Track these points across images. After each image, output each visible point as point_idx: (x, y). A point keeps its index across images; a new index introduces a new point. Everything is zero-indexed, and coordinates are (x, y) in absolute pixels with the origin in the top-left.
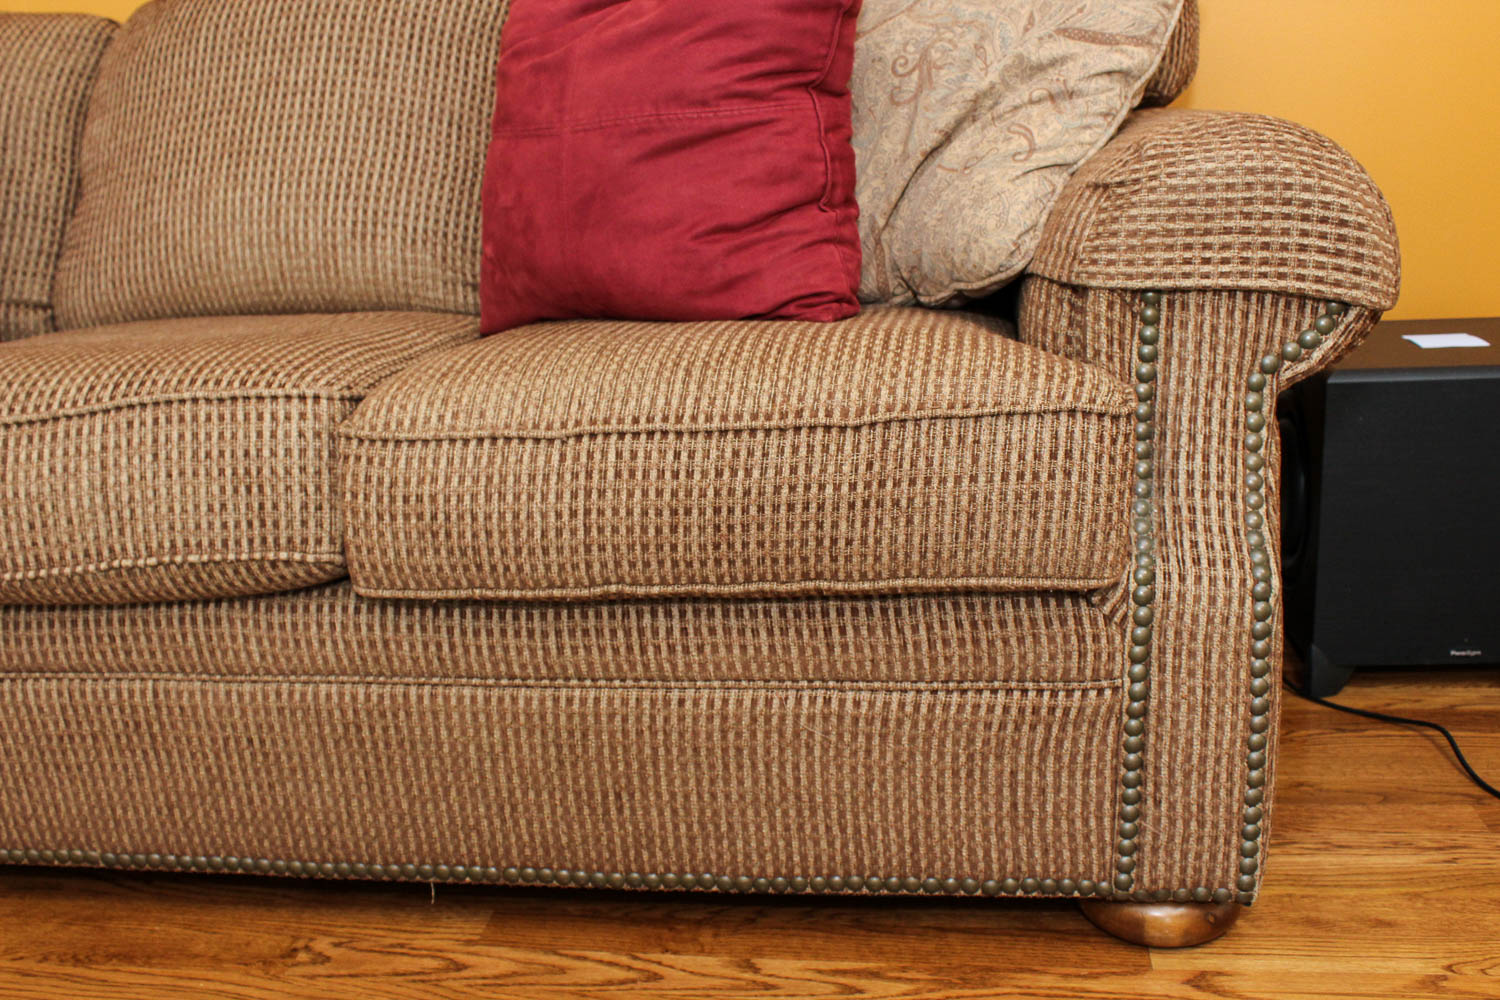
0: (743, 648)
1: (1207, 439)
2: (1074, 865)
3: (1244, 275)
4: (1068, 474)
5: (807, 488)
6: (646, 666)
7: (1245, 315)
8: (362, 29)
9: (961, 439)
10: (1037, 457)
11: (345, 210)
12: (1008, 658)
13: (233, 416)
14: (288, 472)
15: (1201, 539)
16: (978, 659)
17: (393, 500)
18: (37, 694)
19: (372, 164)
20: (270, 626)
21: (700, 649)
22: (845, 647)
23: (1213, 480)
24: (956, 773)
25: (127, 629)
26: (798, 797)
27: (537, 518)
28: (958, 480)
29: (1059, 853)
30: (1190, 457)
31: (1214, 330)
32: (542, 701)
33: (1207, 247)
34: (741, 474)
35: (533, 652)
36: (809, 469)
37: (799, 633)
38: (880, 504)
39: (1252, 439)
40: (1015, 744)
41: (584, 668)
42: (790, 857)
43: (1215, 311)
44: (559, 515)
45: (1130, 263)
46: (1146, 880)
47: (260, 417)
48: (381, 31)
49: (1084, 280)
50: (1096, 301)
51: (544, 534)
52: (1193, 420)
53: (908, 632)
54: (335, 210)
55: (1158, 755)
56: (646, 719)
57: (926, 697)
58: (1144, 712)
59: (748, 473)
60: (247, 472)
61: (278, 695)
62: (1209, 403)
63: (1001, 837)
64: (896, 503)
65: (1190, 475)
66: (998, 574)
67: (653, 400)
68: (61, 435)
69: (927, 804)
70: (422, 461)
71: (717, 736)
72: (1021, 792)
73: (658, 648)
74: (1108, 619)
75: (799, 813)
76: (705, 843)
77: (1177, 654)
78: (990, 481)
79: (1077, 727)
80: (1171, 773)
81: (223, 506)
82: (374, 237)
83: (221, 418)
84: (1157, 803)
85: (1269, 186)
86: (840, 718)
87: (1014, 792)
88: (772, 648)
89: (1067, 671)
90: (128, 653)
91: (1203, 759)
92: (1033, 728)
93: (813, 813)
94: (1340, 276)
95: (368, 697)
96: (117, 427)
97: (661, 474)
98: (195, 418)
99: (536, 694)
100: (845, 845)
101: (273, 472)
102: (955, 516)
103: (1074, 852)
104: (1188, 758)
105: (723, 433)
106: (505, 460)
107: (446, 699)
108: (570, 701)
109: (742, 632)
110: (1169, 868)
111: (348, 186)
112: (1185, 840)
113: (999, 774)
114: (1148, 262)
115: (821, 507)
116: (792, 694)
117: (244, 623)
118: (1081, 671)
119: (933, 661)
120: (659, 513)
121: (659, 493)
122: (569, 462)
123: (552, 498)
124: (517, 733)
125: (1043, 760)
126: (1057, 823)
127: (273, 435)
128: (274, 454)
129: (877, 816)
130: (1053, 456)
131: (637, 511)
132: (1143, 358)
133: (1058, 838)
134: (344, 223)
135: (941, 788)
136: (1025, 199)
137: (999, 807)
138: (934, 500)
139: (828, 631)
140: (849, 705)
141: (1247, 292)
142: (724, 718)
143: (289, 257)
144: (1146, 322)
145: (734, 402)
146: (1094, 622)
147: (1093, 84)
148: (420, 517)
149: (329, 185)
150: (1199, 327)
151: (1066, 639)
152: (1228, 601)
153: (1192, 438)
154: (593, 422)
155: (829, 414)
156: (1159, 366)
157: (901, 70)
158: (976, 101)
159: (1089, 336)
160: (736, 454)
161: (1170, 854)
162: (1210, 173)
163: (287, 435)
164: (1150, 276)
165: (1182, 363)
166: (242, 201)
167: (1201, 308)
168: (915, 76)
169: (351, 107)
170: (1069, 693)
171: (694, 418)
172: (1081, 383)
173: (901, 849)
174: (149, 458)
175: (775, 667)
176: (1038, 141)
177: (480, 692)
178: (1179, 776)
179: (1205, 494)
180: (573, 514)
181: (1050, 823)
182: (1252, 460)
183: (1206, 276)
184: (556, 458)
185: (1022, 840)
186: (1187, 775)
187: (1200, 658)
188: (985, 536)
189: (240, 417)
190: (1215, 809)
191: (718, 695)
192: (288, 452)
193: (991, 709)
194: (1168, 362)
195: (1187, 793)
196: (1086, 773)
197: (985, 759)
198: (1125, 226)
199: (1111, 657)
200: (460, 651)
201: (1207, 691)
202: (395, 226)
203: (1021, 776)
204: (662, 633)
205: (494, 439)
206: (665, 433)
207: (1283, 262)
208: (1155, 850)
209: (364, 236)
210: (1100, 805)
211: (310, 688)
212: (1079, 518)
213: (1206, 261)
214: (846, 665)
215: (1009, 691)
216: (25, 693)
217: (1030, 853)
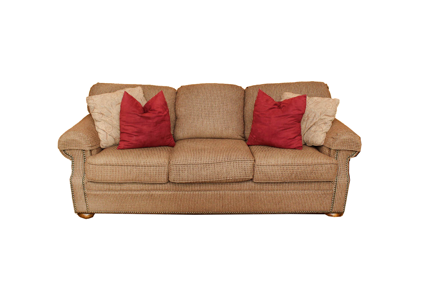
0: (295, 187)
1: (342, 165)
2: (326, 209)
3: (347, 148)
4: (331, 170)
5: (306, 171)
6: (284, 189)
7: (347, 152)
8: (224, 99)
9: (321, 166)
10: (329, 168)
11: (224, 125)
12: (322, 188)
13: (243, 162)
14: (249, 169)
15: (342, 175)
16: (319, 188)
17: (261, 172)
18: (208, 193)
19: (228, 119)
20: (240, 185)
21: (290, 187)
22: (306, 187)
23: (343, 169)
24: (315, 200)
25: (222, 185)
26: (298, 203)
27: (277, 174)
28: (321, 170)
29: (325, 208)
30: (341, 166)
31: (344, 153)
32: (272, 193)
33: (344, 145)
34: (299, 170)
35: (272, 188)
36: (306, 169)
37: (301, 185)
38: (313, 173)
39: (346, 164)
40: (322, 196)
41: (277, 189)
42: (296, 209)
43: (344, 152)
44: (280, 174)
45: (336, 147)
46: (334, 211)
47: (246, 163)
48: (226, 99)
49: (331, 148)
50: (332, 150)
51: (278, 176)
52: (341, 163)
53: (312, 185)
54: (223, 125)
55: (336, 197)
56: (283, 195)
57: (313, 192)
58: (335, 193)
59: (300, 170)
60: (244, 169)
61: (240, 193)
62: (343, 161)
63: (319, 206)
64: (314, 173)
65: (341, 168)
66: (323, 180)
67: (290, 162)
68: (222, 164)
69: (312, 203)
70: (265, 168)
71: (291, 196)
72: (322, 202)
73: (286, 187)
74: (333, 184)
75: (298, 204)
76: (287, 208)
77: (339, 187)
78: (324, 170)
79: (328, 195)
80: (337, 199)
81: (241, 172)
82: (228, 129)
83: (241, 163)
84: (336, 202)
85: (351, 140)
86: (304, 194)
87: (321, 201)
88: (298, 187)
89: (328, 189)
90: (221, 188)
91: (341, 198)
92: (324, 195)
93: (300, 204)
94: (357, 149)
95: (251, 193)
96: (229, 163)
97: (291, 169)
98: (238, 163)
99: (271, 192)
100: (302, 208)
101: (248, 169)
102: (320, 174)
103: (326, 208)
104: (339, 198)
105: (298, 165)
106: (274, 168)
107: (261, 193)
108: (275, 193)
109: (295, 185)
110: (336, 209)
111: (225, 122)
112: (338, 206)
113: (320, 200)
114: (338, 147)
115: (307, 173)
116: (299, 192)
117: (237, 185)
118: (329, 189)
119: (315, 188)
120: (290, 173)
121: (291, 171)
122: (281, 168)
123: (279, 172)
124: (268, 196)
125: (324, 198)
126: (325, 205)
127: (248, 165)
128: (248, 167)
129: (306, 204)
130: (330, 168)
131: (288, 173)
132: (336, 156)
133: (325, 206)
134: (224, 127)
135: (314, 201)
136: (323, 137)
137: (319, 203)
138: (318, 172)
139: (304, 185)
140: (305, 193)
141: (347, 150)
142: (292, 194)
143: (216, 131)
144: (337, 152)
145: (298, 162)
146: (331, 184)
147: (329, 122)
148: (264, 174)
149: (222, 122)
150: (342, 153)
151: (328, 186)
152: (345, 182)
153: (341, 164)
154: (284, 164)
155: (308, 164)
156: (338, 157)
157: (305, 117)
158: (315, 123)
159: (331, 154)
160: (299, 168)
161: (336, 208)
162: (345, 138)
163: (249, 165)
164: (338, 148)
165: (340, 157)
166: (209, 123)
167: (343, 151)
168: (307, 118)
169: (224, 110)
170: (328, 191)
171: (294, 164)
172: (333, 160)
173: (308, 208)
174: (233, 167)
175: (298, 189)
176: (323, 129)
177: (265, 192)
178: (338, 199)
179: (342, 170)
180: (281, 174)
181: (324, 205)
182: (346, 167)
183: (344, 148)
184: (280, 168)
185: (321, 207)
186: (339, 199)
187: (341, 188)
188: (323, 176)
189: (244, 162)
190: (341, 203)
191: (291, 192)
192: (249, 166)
193: (320, 193)
194: (339, 156)
195: (339, 201)
196: (329, 199)
197: (319, 198)
198: (336, 143)
199: (332, 188)
200: (263, 187)
201: (342, 191)
202: (231, 128)
203: (322, 200)
204: (286, 185)
205: (273, 166)
206: (291, 165)
207: (351, 147)
208: (335, 207)
209: (227, 129)
210: (330, 203)
211: (244, 192)
212: (332, 174)
213: (344, 147)
214: (305, 189)
215: (322, 191)
216: (206, 193)
217: (322, 208)
